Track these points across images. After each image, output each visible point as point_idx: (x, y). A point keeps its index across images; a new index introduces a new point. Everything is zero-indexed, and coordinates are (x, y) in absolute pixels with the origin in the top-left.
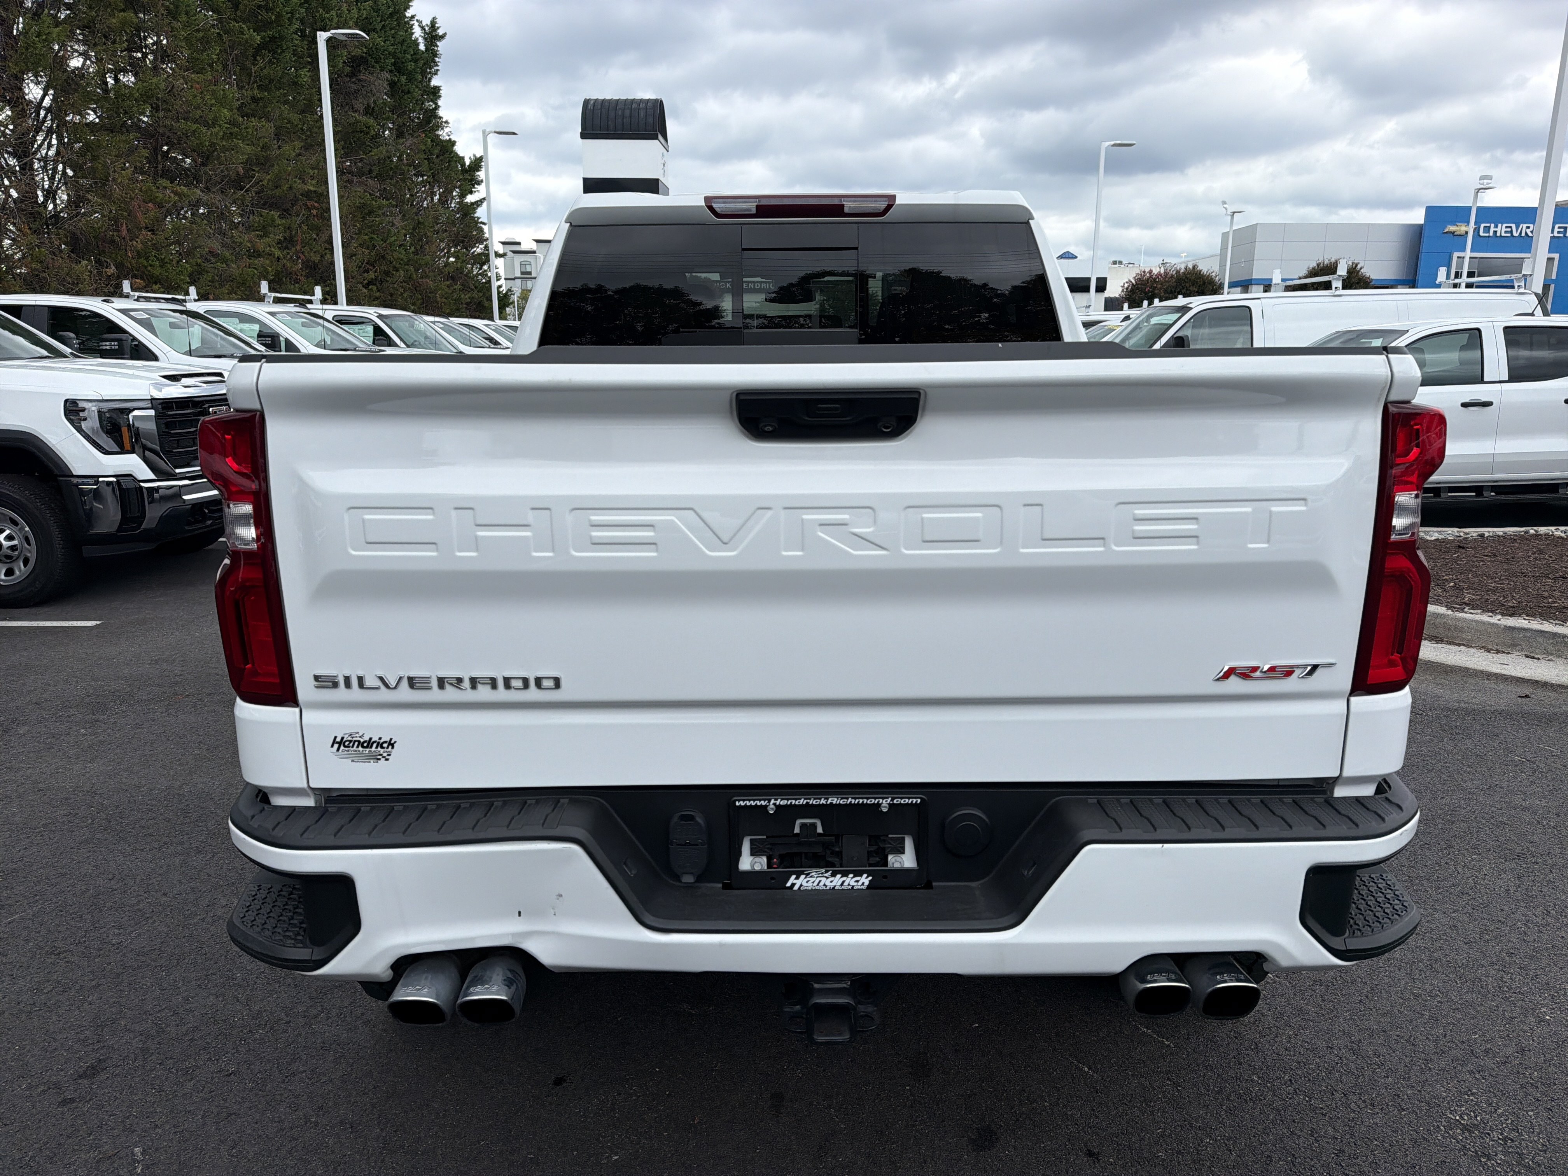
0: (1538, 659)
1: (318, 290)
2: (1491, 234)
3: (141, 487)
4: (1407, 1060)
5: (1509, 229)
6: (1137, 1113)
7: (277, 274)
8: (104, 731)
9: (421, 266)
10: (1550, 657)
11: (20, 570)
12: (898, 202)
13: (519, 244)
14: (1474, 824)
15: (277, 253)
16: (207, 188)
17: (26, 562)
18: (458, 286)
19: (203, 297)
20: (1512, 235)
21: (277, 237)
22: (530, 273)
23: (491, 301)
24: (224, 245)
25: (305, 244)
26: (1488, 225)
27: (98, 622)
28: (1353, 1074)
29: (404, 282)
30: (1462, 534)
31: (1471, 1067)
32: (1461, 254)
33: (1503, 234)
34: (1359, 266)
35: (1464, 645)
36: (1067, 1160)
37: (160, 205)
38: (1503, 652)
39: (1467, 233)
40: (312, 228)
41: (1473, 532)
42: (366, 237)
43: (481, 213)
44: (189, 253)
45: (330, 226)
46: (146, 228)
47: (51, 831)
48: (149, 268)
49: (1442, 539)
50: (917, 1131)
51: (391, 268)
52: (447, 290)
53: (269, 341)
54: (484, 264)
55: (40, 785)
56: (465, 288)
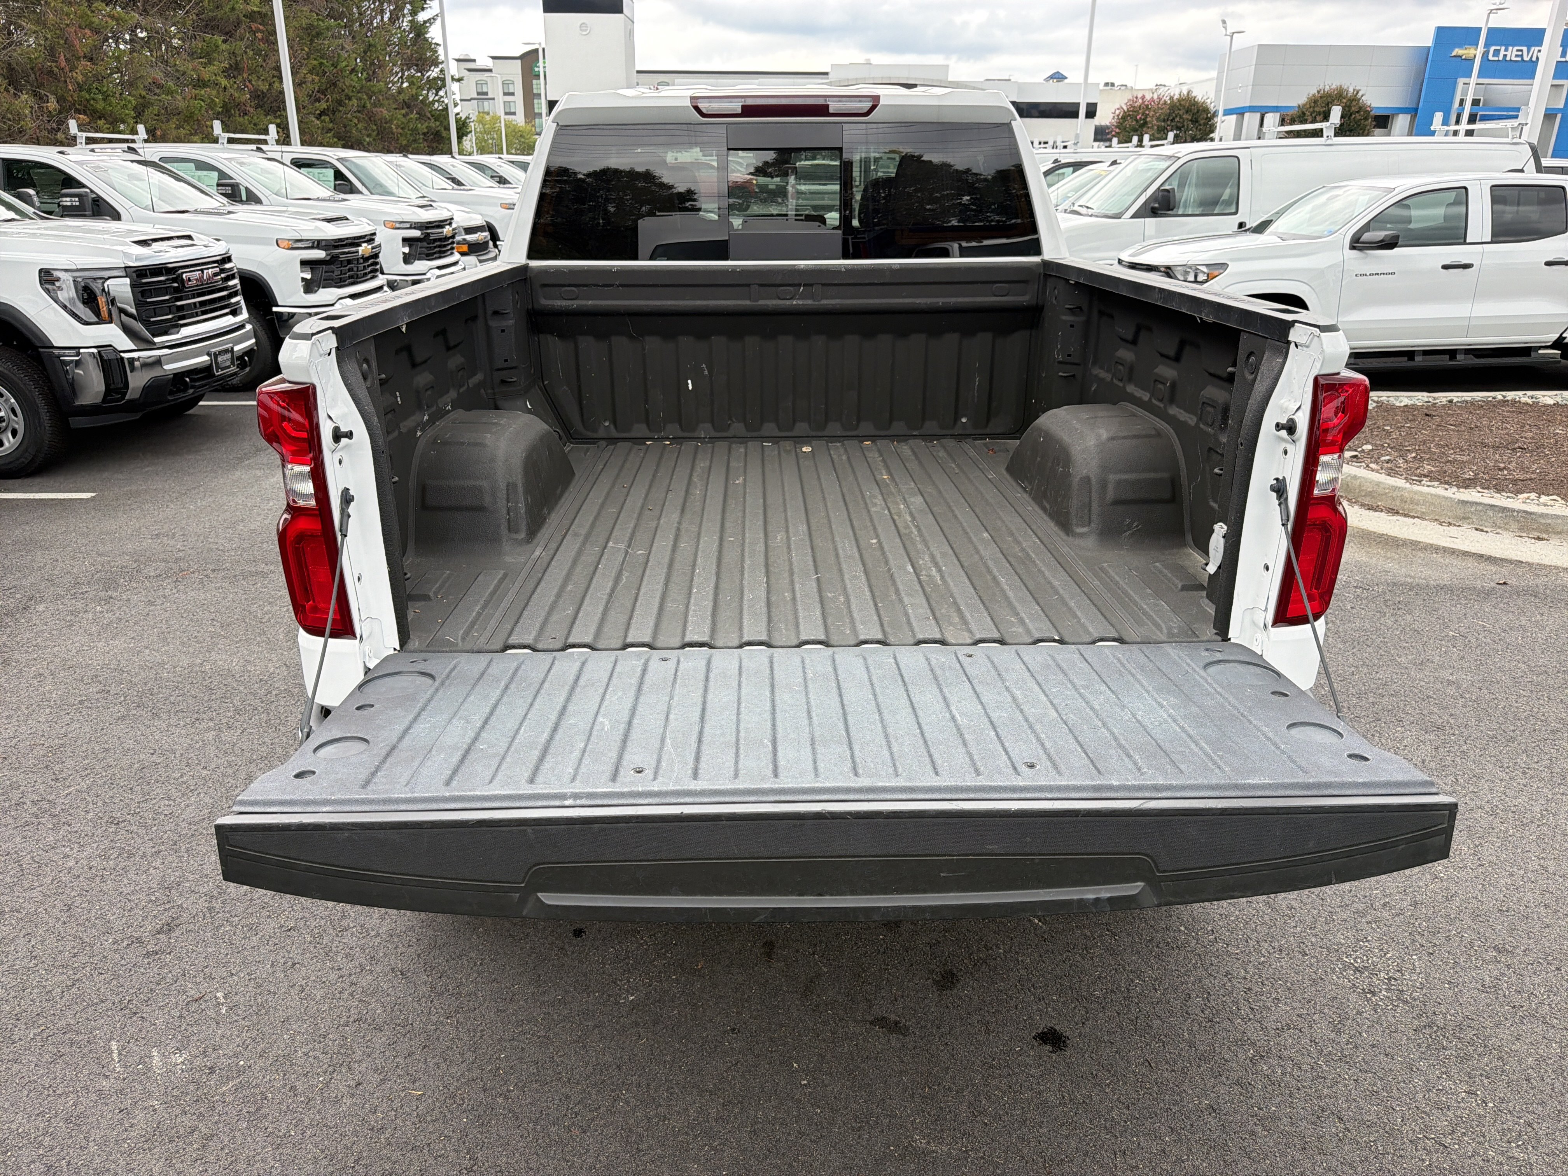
0: (1487, 532)
1: (272, 128)
2: (1501, 58)
3: (122, 358)
4: (1315, 912)
5: (1520, 53)
6: (1079, 958)
7: (225, 106)
8: (119, 608)
9: (374, 93)
10: (1498, 531)
11: (9, 441)
12: (881, 102)
13: (474, 61)
14: (1403, 698)
15: (224, 82)
16: (145, 10)
17: (14, 433)
18: (414, 116)
19: (153, 137)
20: (1523, 60)
21: (222, 65)
22: (486, 94)
23: (449, 130)
24: (167, 74)
25: (252, 71)
26: (1498, 48)
27: (93, 494)
28: (1267, 924)
29: (359, 112)
30: (1431, 400)
31: (1369, 918)
32: (1466, 80)
33: (1513, 58)
34: (1360, 94)
35: (1418, 517)
36: (1017, 998)
37: (97, 32)
38: (1455, 525)
39: (1475, 56)
40: (258, 53)
41: (1442, 397)
42: (316, 62)
43: (434, 33)
44: (132, 84)
45: (278, 51)
46: (85, 57)
47: (87, 707)
48: (92, 102)
49: (1412, 405)
50: (890, 974)
51: (343, 97)
52: (404, 120)
53: (229, 190)
54: (440, 89)
55: (69, 663)
56: (421, 116)
